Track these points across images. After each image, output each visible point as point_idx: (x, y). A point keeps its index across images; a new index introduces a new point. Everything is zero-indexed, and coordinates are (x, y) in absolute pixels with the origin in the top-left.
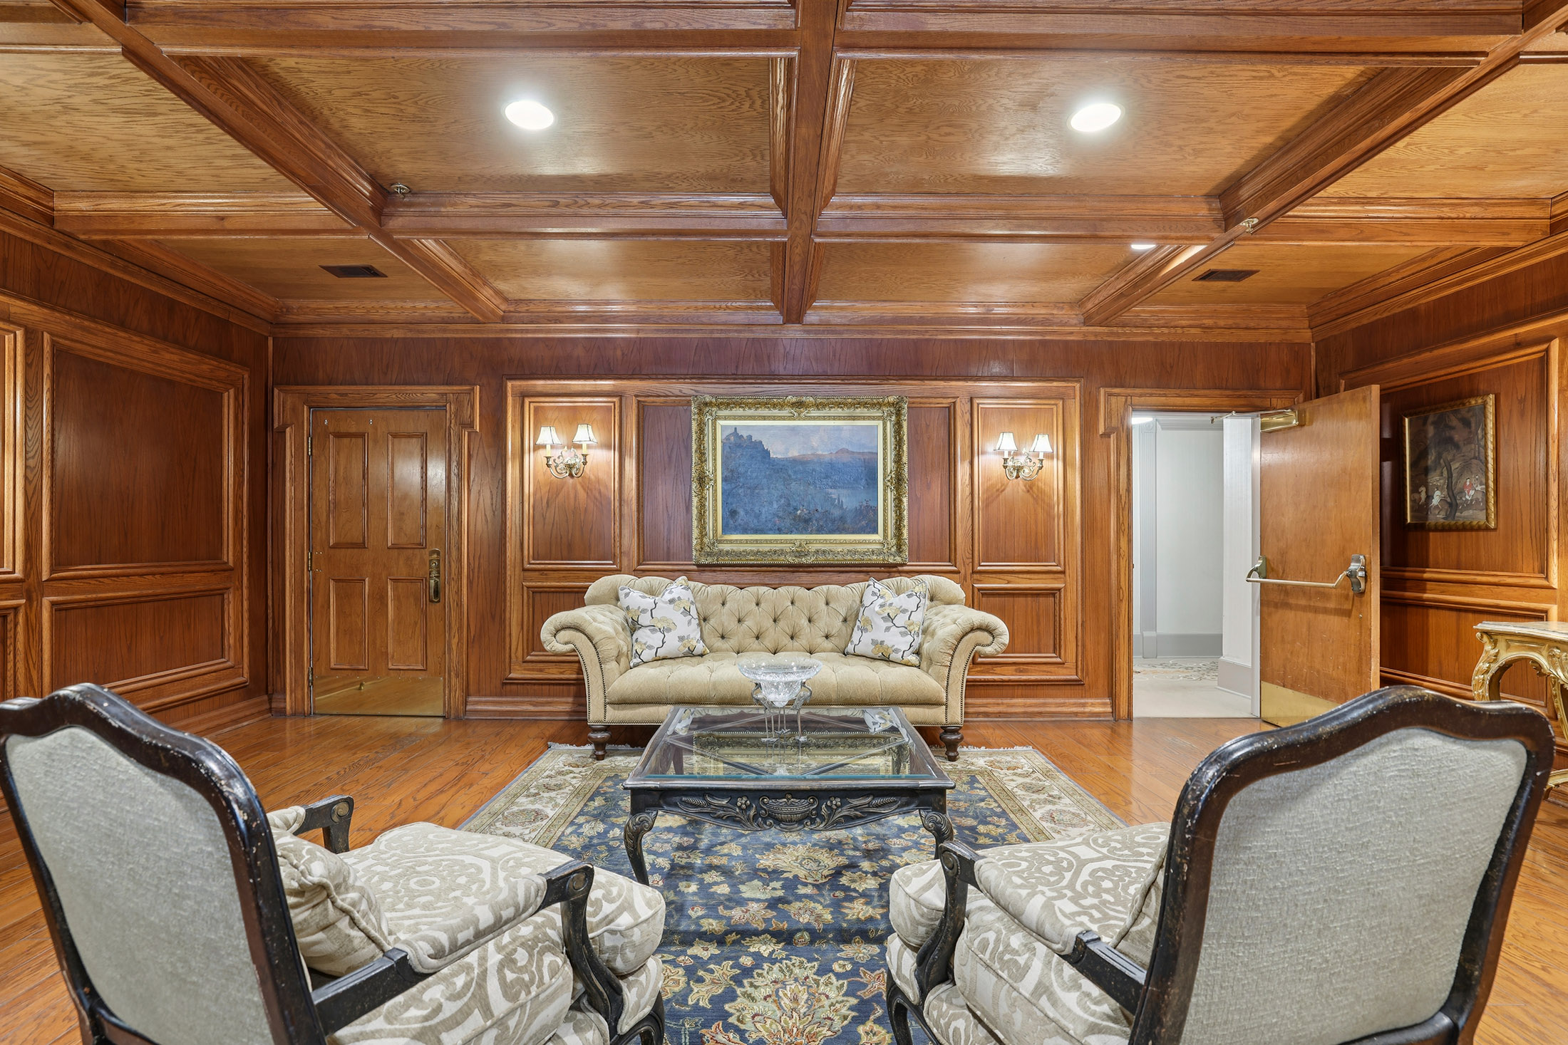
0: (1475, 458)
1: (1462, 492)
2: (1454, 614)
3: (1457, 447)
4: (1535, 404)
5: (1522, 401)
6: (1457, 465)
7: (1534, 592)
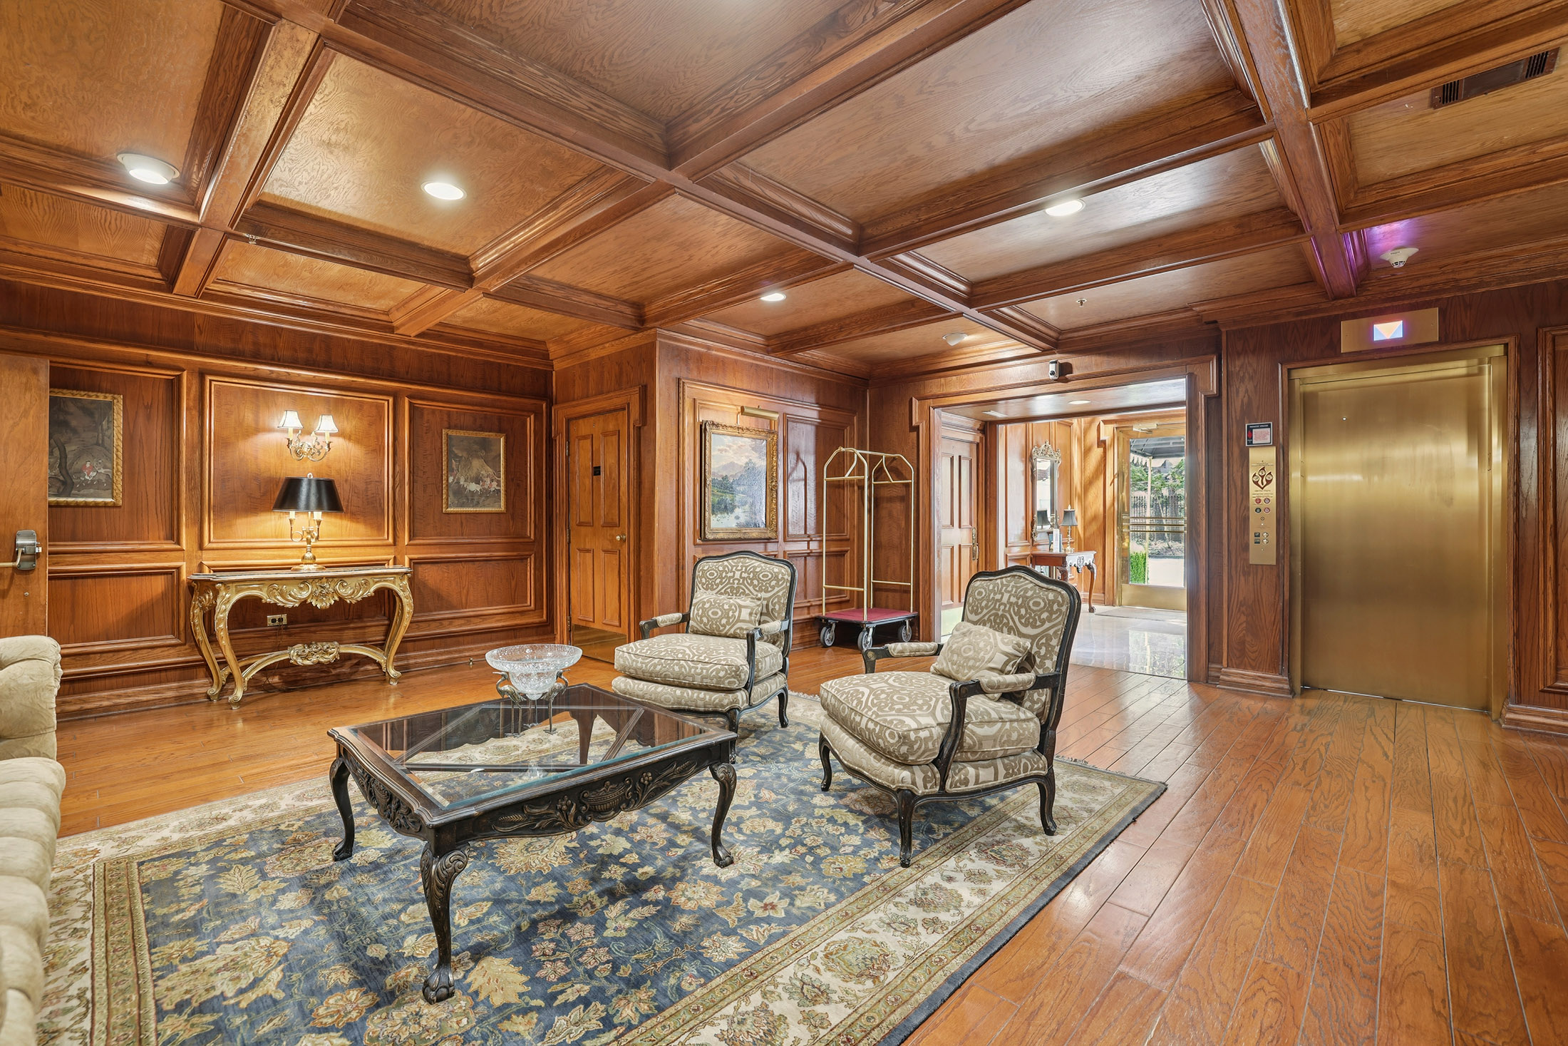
0: (97, 444)
1: (80, 472)
2: (68, 582)
3: (75, 431)
4: (160, 412)
5: (148, 407)
6: (74, 448)
7: (163, 555)
